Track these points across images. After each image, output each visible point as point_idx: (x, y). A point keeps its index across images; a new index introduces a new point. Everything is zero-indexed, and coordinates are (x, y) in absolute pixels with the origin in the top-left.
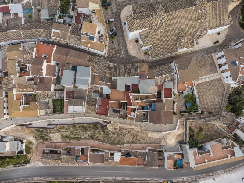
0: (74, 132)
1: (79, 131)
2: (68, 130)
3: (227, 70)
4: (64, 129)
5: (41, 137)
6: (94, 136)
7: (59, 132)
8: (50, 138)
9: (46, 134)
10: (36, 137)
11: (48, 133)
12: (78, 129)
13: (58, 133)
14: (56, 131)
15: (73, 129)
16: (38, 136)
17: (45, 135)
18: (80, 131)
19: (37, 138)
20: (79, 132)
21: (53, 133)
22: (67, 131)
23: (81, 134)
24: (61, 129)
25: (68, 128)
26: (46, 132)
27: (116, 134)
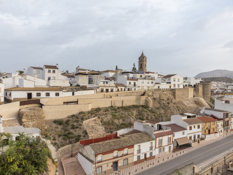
0: (116, 114)
1: (121, 112)
2: (107, 112)
4: (102, 111)
5: (65, 135)
6: (143, 117)
7: (96, 115)
8: (83, 133)
9: (75, 124)
10: (54, 139)
11: (77, 122)
12: (118, 110)
13: (94, 117)
14: (92, 114)
15: (112, 111)
16: (60, 136)
17: (73, 127)
18: (123, 112)
19: (57, 141)
20: (122, 114)
21: (86, 119)
22: (106, 114)
23: (126, 116)
24: (97, 111)
25: (106, 110)
26: (74, 122)
27: (160, 109)
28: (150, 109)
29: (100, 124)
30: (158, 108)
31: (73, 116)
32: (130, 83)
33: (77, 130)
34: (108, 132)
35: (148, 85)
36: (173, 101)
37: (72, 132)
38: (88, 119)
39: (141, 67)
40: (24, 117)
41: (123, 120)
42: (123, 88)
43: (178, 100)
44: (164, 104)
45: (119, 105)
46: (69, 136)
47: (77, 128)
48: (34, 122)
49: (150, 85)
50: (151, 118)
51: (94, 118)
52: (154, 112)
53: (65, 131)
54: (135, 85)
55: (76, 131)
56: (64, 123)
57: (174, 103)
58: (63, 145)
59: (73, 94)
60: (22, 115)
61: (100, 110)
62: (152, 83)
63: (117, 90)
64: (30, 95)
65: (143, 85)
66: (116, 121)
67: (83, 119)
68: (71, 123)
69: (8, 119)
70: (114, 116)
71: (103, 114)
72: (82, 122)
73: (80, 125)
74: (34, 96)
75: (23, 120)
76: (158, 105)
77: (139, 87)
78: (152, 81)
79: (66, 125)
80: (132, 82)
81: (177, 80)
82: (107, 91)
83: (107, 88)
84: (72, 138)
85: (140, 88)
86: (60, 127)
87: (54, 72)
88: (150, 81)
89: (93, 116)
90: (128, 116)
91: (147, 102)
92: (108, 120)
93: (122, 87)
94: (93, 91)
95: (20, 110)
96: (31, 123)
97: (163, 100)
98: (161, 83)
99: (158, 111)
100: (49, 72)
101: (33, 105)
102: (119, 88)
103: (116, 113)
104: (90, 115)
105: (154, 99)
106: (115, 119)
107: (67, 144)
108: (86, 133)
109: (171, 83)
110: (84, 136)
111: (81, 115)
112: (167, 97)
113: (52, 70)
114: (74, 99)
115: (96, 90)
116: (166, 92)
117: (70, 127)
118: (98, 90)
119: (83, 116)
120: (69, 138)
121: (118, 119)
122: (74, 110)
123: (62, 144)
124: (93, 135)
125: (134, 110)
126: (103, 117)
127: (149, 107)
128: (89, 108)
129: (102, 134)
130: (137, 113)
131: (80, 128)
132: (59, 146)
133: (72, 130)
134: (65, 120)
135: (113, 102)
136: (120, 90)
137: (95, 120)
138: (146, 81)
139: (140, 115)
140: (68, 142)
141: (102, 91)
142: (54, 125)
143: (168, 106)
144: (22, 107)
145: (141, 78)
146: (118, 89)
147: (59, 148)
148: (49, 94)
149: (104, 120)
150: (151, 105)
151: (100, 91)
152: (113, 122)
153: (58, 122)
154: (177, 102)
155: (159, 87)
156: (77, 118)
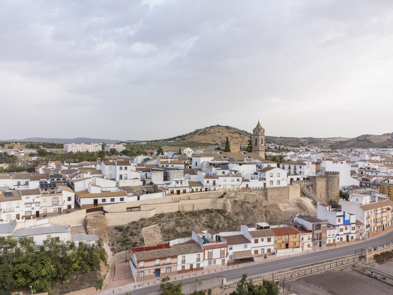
0: (181, 221)
1: (188, 218)
2: (170, 219)
3: (295, 169)
4: (165, 217)
5: (123, 242)
6: (213, 225)
7: (157, 222)
8: (140, 240)
9: (134, 231)
10: (113, 245)
11: (137, 228)
12: (185, 216)
13: (155, 224)
14: (153, 221)
15: (177, 217)
16: (118, 242)
18: (190, 219)
19: (114, 247)
20: (188, 220)
21: (146, 226)
22: (169, 221)
23: (192, 223)
24: (160, 218)
25: (171, 215)
26: (134, 229)
27: (241, 214)
28: (227, 214)
29: (160, 231)
30: (237, 214)
31: (134, 222)
32: (208, 182)
33: (135, 237)
34: (166, 241)
35: (233, 183)
36: (264, 204)
37: (129, 239)
38: (148, 226)
39: (256, 144)
40: (88, 224)
41: (187, 228)
42: (199, 188)
43: (271, 202)
44: (247, 208)
45: (188, 209)
46: (127, 242)
47: (135, 235)
48: (96, 229)
49: (236, 183)
50: (223, 225)
51: (154, 226)
52: (230, 219)
53: (124, 238)
54: (214, 184)
55: (133, 238)
56: (124, 229)
57: (265, 207)
58: (120, 251)
59: (139, 199)
60: (87, 222)
61: (163, 217)
62: (238, 180)
63: (191, 191)
64: (96, 201)
65: (225, 183)
66: (178, 229)
67: (142, 226)
68: (130, 230)
69: (76, 225)
70: (178, 223)
71: (166, 221)
72: (141, 229)
73: (139, 232)
74: (100, 201)
75: (88, 227)
76: (238, 209)
77: (220, 186)
78: (238, 178)
79: (126, 232)
80: (211, 181)
81: (275, 175)
82: (178, 192)
83: (178, 189)
84: (129, 244)
85: (222, 187)
86: (120, 233)
87: (126, 168)
88: (236, 178)
89: (153, 223)
90: (194, 223)
91: (225, 205)
92: (169, 227)
93: (197, 187)
94: (162, 193)
95: (86, 217)
96: (94, 230)
97: (248, 202)
98: (251, 180)
99: (236, 217)
100: (121, 168)
101: (97, 212)
102: (194, 188)
103: (181, 219)
104: (150, 222)
105: (235, 201)
106: (177, 226)
107: (123, 250)
108: (143, 241)
109: (266, 179)
110: (141, 244)
111: (141, 222)
112: (255, 198)
113: (123, 167)
114: (137, 204)
115: (164, 193)
116: (254, 193)
117: (129, 234)
118: (167, 192)
119: (144, 223)
120: (126, 244)
121: (181, 226)
122: (135, 216)
123: (119, 249)
124: (149, 243)
125: (204, 216)
126: (164, 224)
127: (226, 212)
128: (152, 214)
129: (158, 242)
130: (208, 220)
131: (138, 235)
132: (116, 251)
133: (130, 237)
134: (125, 227)
135: (180, 207)
136: (195, 190)
137: (155, 228)
138: (229, 179)
139: (210, 222)
140: (124, 248)
141: (172, 192)
142: (115, 231)
143: (252, 210)
144: (88, 214)
145: (224, 175)
146: (193, 190)
147: (116, 253)
148: (114, 199)
149: (165, 228)
150: (229, 209)
151: (170, 192)
152: (174, 229)
153: (119, 229)
154: (270, 204)
155: (247, 185)
156: (137, 225)
